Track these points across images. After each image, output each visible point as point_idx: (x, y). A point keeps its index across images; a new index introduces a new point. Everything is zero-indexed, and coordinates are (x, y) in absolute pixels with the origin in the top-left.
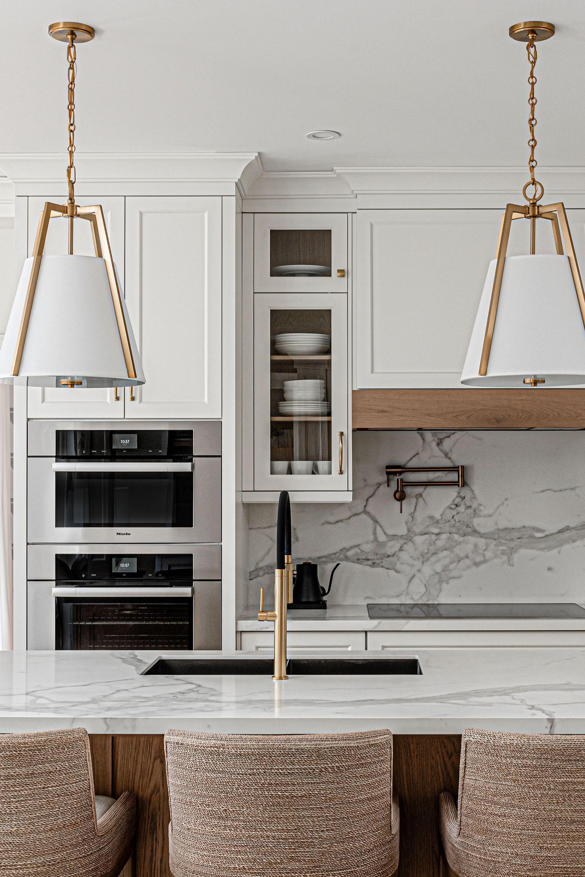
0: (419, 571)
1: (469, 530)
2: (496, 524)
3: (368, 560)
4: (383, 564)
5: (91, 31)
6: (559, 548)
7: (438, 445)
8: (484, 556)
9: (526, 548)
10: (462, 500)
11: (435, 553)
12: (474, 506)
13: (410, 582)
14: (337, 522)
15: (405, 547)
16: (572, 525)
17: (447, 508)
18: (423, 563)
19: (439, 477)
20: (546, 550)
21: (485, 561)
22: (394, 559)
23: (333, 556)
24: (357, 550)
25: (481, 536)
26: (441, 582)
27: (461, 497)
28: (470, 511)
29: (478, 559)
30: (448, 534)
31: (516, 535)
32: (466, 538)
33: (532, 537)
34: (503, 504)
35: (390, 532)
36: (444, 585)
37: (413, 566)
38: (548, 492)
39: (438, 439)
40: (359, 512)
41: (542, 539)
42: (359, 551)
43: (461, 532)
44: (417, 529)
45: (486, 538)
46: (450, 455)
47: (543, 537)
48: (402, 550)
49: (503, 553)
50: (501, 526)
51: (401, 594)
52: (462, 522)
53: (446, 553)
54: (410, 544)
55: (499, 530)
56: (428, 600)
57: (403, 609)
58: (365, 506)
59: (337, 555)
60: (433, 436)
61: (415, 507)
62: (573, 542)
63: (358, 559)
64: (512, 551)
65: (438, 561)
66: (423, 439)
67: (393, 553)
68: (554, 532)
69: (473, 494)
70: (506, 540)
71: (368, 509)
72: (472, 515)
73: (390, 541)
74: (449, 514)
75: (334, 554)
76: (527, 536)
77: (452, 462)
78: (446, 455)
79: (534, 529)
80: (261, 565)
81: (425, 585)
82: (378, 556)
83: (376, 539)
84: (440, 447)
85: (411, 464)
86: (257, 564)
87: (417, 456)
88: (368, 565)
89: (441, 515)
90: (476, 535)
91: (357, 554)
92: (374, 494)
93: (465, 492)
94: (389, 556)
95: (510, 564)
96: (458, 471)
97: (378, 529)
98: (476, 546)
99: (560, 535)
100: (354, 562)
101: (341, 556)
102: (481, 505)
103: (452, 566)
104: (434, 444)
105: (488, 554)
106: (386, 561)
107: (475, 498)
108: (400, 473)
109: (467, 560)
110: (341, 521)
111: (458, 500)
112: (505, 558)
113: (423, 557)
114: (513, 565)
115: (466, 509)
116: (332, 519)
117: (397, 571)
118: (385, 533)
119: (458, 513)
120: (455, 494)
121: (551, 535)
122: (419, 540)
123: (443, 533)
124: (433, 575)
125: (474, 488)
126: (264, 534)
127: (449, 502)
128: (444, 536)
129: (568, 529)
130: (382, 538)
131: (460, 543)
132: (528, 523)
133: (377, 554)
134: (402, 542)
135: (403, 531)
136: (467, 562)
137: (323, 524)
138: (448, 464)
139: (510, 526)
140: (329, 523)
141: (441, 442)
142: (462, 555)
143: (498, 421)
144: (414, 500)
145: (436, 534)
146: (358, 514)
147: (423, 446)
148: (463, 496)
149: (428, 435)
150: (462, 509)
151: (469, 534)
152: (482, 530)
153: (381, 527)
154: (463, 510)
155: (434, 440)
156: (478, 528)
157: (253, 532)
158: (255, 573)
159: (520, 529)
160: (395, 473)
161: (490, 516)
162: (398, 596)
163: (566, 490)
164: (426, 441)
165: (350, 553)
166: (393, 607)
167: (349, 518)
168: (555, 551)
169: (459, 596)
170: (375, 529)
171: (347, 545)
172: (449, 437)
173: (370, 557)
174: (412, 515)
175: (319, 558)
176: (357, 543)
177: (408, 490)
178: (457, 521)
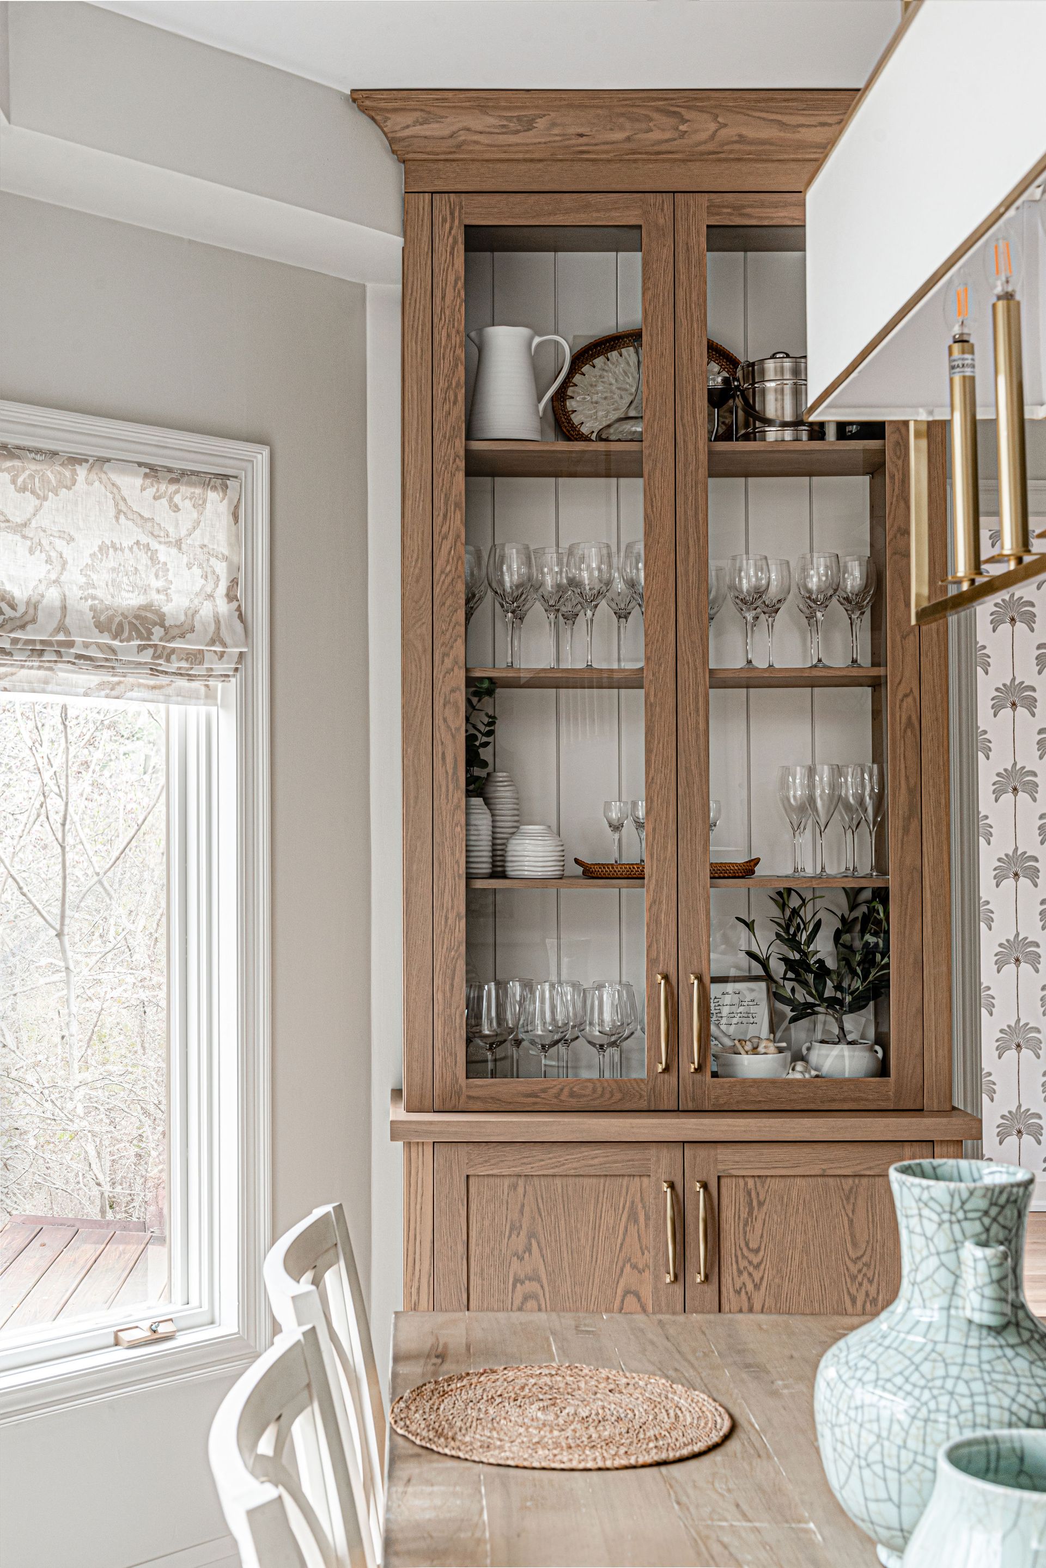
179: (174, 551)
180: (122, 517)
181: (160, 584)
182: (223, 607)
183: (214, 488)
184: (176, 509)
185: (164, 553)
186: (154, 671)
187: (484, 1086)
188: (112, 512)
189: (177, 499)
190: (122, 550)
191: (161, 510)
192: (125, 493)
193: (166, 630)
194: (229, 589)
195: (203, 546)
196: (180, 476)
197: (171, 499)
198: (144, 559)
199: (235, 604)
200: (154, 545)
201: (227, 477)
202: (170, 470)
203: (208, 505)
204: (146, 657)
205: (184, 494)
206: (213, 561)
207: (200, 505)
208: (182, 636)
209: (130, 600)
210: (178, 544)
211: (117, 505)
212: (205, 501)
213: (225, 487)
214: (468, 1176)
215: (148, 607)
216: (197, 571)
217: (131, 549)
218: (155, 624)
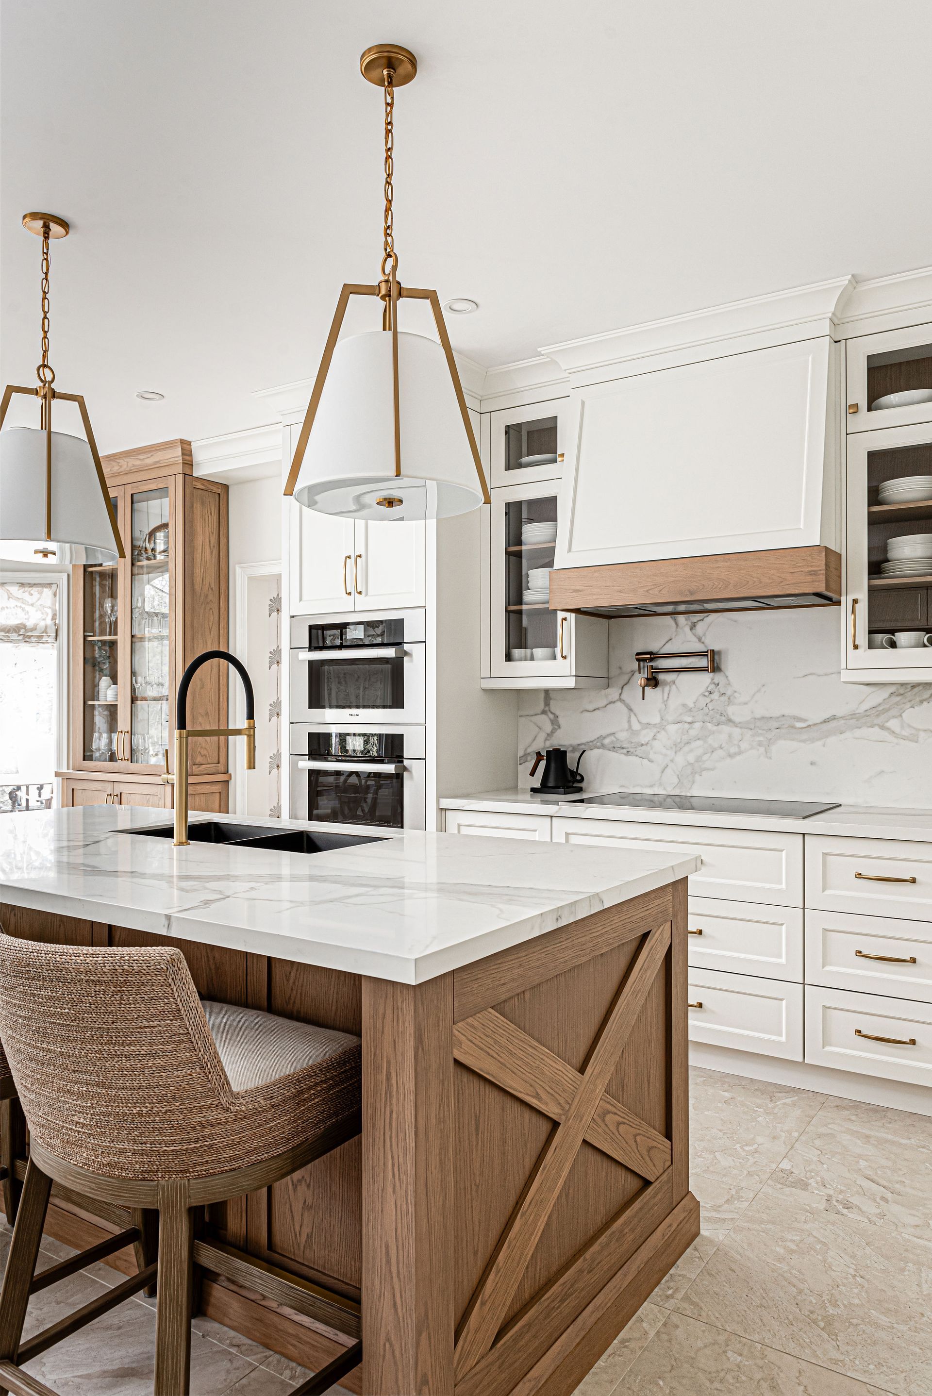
0: (672, 761)
1: (723, 718)
2: (752, 712)
3: (623, 748)
4: (637, 753)
5: (64, 224)
6: (824, 740)
7: (691, 629)
8: (739, 747)
9: (785, 740)
10: (716, 687)
11: (687, 743)
12: (729, 693)
13: (663, 772)
14: (595, 710)
15: (659, 736)
16: (839, 715)
17: (700, 695)
18: (675, 753)
19: (692, 662)
20: (808, 742)
21: (740, 753)
22: (648, 748)
23: (591, 744)
24: (612, 738)
25: (736, 725)
26: (694, 773)
27: (714, 683)
28: (723, 698)
29: (733, 750)
30: (702, 723)
31: (776, 725)
32: (720, 727)
33: (793, 727)
34: (759, 691)
35: (644, 721)
36: (697, 776)
37: (666, 755)
38: (810, 677)
39: (692, 623)
40: (614, 700)
41: (804, 730)
42: (615, 740)
43: (715, 721)
44: (670, 718)
45: (741, 728)
46: (703, 639)
47: (805, 728)
48: (655, 739)
49: (760, 744)
50: (758, 716)
51: (654, 784)
52: (715, 710)
53: (699, 743)
54: (663, 732)
55: (755, 719)
56: (681, 792)
57: (656, 799)
58: (620, 694)
59: (595, 742)
60: (686, 620)
61: (669, 694)
62: (841, 733)
63: (614, 748)
64: (770, 742)
65: (691, 751)
66: (677, 624)
67: (646, 743)
68: (818, 721)
69: (728, 680)
70: (763, 730)
71: (623, 697)
72: (727, 703)
73: (643, 729)
74: (703, 701)
75: (590, 742)
76: (787, 726)
77: (706, 646)
78: (700, 639)
79: (794, 718)
80: (529, 750)
81: (678, 775)
82: (633, 744)
83: (630, 726)
84: (694, 631)
85: (664, 651)
86: (526, 750)
87: (670, 641)
88: (622, 753)
89: (694, 703)
90: (731, 724)
91: (612, 742)
92: (628, 682)
93: (718, 677)
94: (642, 745)
95: (767, 757)
96: (707, 655)
97: (633, 716)
98: (730, 736)
99: (825, 724)
100: (610, 750)
101: (598, 744)
102: (735, 692)
103: (705, 758)
104: (687, 629)
105: (744, 745)
106: (640, 751)
107: (729, 684)
108: (651, 660)
109: (721, 751)
110: (598, 709)
111: (713, 686)
112: (762, 749)
113: (676, 747)
114: (771, 758)
115: (720, 696)
116: (591, 708)
117: (651, 761)
118: (638, 721)
119: (712, 701)
120: (709, 681)
121: (814, 725)
122: (672, 728)
123: (696, 722)
124: (686, 766)
125: (728, 673)
126: (531, 721)
127: (702, 689)
128: (697, 725)
129: (835, 719)
130: (636, 726)
131: (713, 733)
132: (787, 712)
133: (632, 743)
134: (655, 730)
135: (657, 720)
136: (721, 753)
137: (582, 712)
138: (700, 648)
139: (768, 715)
140: (588, 711)
141: (695, 626)
142: (716, 745)
143: (692, 593)
144: (667, 689)
145: (688, 723)
146: (614, 702)
147: (676, 631)
148: (717, 682)
149: (681, 619)
150: (715, 696)
151: (724, 723)
152: (737, 719)
153: (635, 715)
154: (717, 698)
155: (687, 624)
156: (733, 717)
157: (522, 720)
158: (523, 758)
159: (778, 718)
160: (644, 660)
161: (746, 703)
162: (651, 786)
163: (832, 674)
164: (679, 625)
165: (606, 741)
166: (647, 797)
167: (606, 706)
168: (820, 743)
169: (713, 789)
170: (630, 717)
171: (604, 733)
172: (703, 620)
173: (624, 746)
174: (665, 702)
175: (579, 745)
176: (613, 731)
177: (661, 677)
178: (710, 709)
179: (31, 607)
180: (10, 599)
181: (27, 617)
182: (49, 621)
183: (47, 587)
184: (32, 595)
185: (27, 608)
186: (26, 642)
187: (88, 764)
188: (6, 597)
189: (32, 592)
190: (10, 608)
191: (26, 596)
192: (12, 592)
193: (26, 630)
194: (53, 617)
195: (41, 605)
196: (31, 585)
197: (29, 592)
198: (19, 610)
199: (54, 621)
200: (23, 606)
201: (52, 584)
202: (29, 584)
203: (44, 593)
204: (21, 638)
205: (34, 591)
206: (45, 609)
207: (41, 593)
208: (31, 631)
209: (13, 622)
210: (32, 605)
211: (8, 595)
212: (42, 592)
213: (51, 587)
214: (73, 789)
215: (21, 624)
216: (39, 612)
217: (14, 608)
218: (23, 628)
